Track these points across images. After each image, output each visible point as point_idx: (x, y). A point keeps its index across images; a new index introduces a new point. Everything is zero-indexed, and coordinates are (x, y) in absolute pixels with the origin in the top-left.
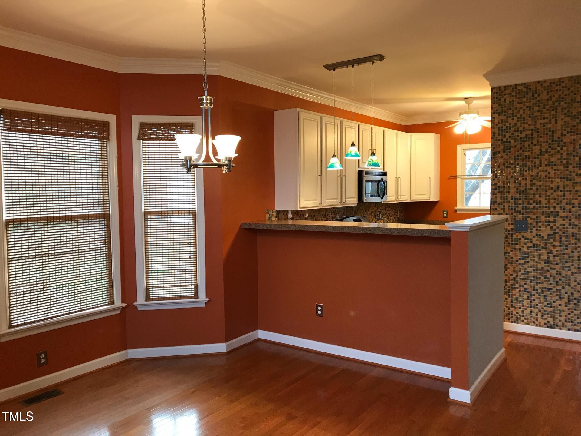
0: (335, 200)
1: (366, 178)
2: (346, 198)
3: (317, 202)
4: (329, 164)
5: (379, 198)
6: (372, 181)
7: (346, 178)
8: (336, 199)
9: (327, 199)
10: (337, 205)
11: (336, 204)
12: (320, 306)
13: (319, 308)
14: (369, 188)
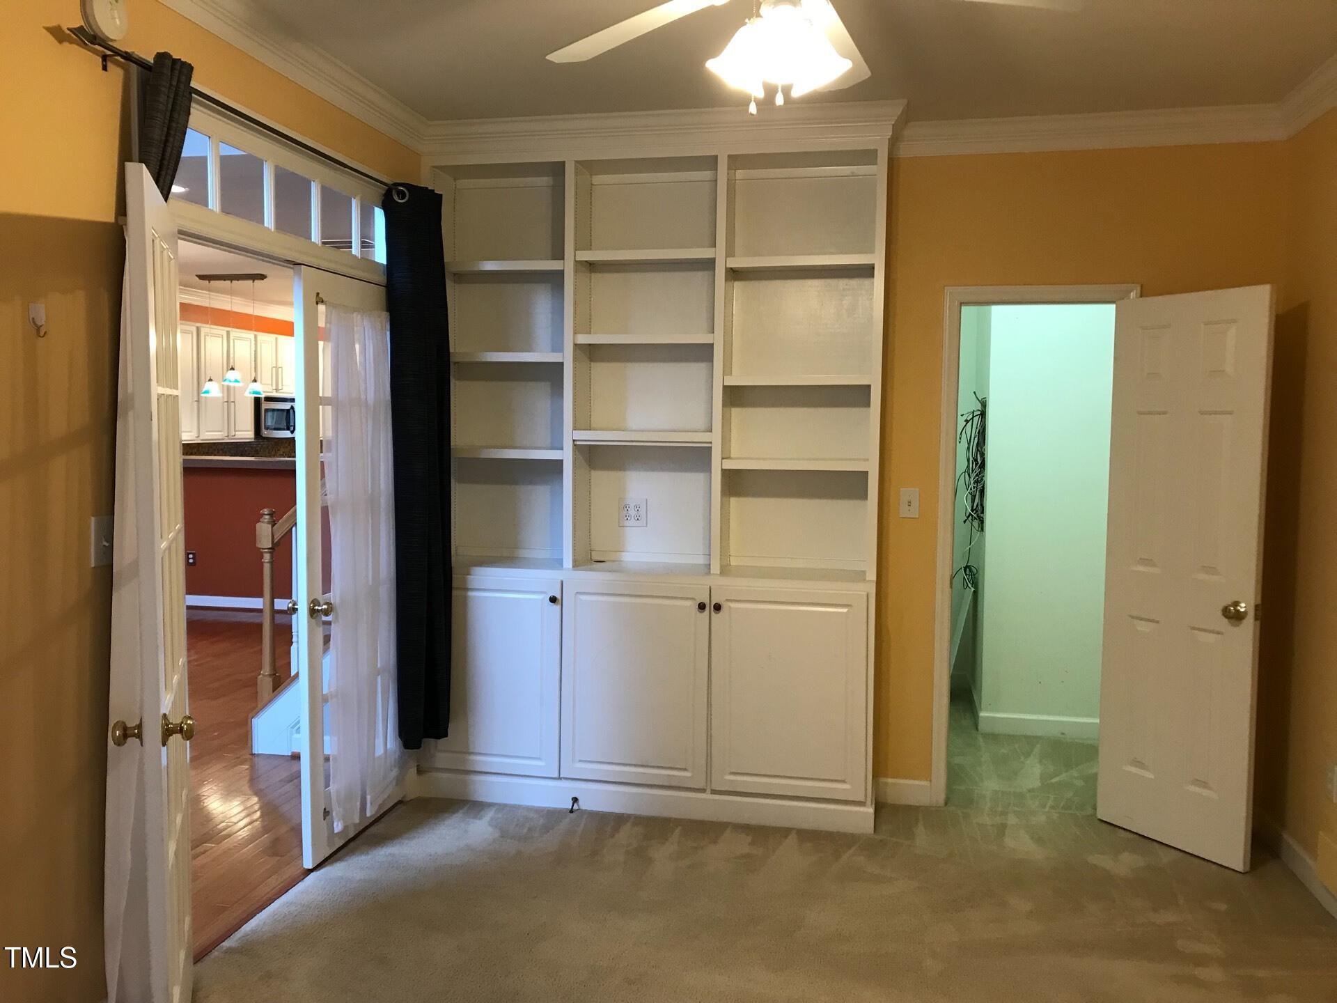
0: (220, 433)
1: (265, 406)
2: (235, 431)
3: (192, 434)
4: (204, 390)
5: (289, 432)
6: (274, 410)
7: (235, 406)
8: (221, 431)
9: (207, 431)
10: (223, 439)
11: (220, 438)
12: (190, 553)
13: (191, 556)
14: (270, 420)
